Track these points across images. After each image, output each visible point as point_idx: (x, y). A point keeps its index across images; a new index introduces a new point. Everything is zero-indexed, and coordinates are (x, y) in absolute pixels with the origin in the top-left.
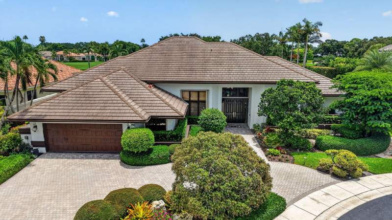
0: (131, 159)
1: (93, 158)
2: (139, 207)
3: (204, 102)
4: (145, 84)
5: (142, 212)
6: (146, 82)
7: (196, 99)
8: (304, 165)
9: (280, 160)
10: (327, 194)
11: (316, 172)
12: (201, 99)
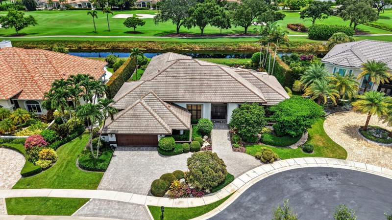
0: (164, 153)
1: (143, 150)
2: (175, 182)
3: (201, 110)
4: (166, 104)
5: (176, 184)
6: (166, 102)
7: (195, 109)
8: (249, 154)
9: (238, 151)
10: (254, 172)
11: (253, 158)
12: (199, 109)
